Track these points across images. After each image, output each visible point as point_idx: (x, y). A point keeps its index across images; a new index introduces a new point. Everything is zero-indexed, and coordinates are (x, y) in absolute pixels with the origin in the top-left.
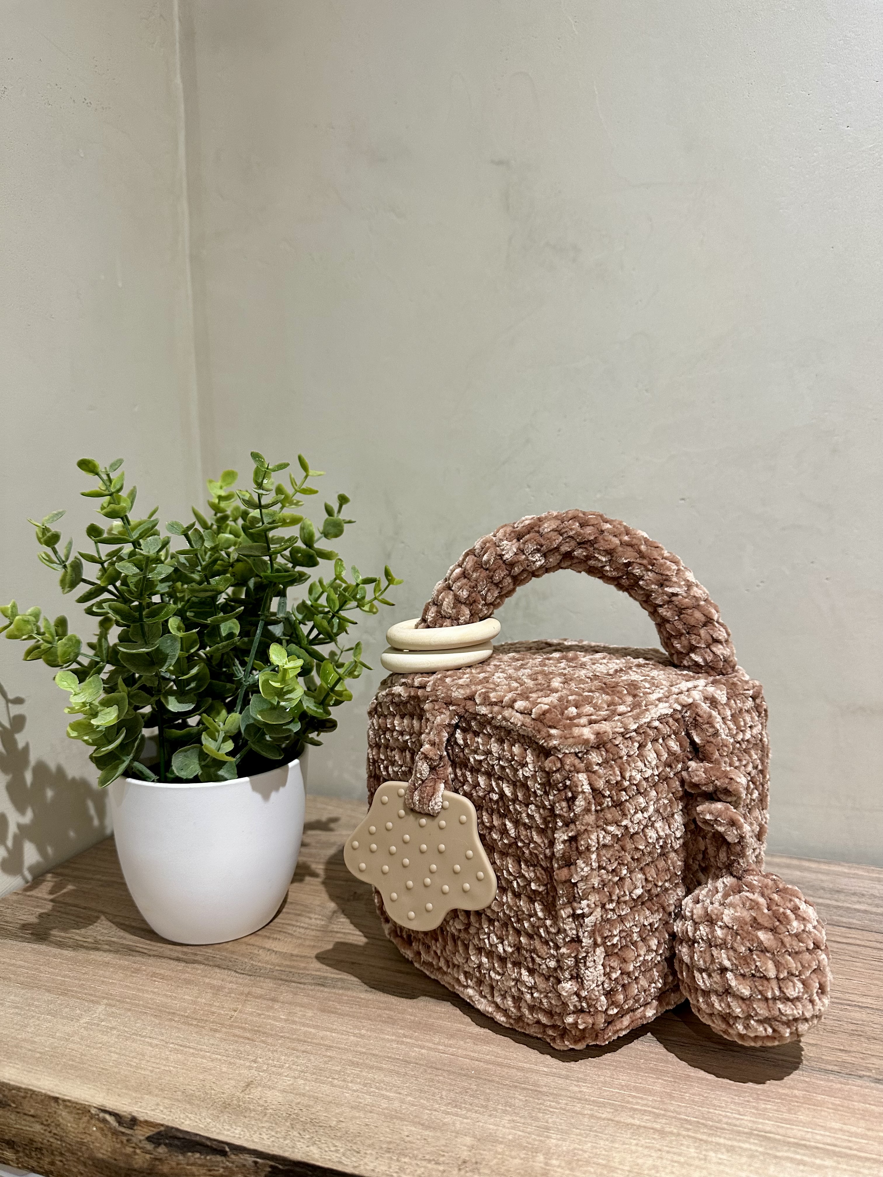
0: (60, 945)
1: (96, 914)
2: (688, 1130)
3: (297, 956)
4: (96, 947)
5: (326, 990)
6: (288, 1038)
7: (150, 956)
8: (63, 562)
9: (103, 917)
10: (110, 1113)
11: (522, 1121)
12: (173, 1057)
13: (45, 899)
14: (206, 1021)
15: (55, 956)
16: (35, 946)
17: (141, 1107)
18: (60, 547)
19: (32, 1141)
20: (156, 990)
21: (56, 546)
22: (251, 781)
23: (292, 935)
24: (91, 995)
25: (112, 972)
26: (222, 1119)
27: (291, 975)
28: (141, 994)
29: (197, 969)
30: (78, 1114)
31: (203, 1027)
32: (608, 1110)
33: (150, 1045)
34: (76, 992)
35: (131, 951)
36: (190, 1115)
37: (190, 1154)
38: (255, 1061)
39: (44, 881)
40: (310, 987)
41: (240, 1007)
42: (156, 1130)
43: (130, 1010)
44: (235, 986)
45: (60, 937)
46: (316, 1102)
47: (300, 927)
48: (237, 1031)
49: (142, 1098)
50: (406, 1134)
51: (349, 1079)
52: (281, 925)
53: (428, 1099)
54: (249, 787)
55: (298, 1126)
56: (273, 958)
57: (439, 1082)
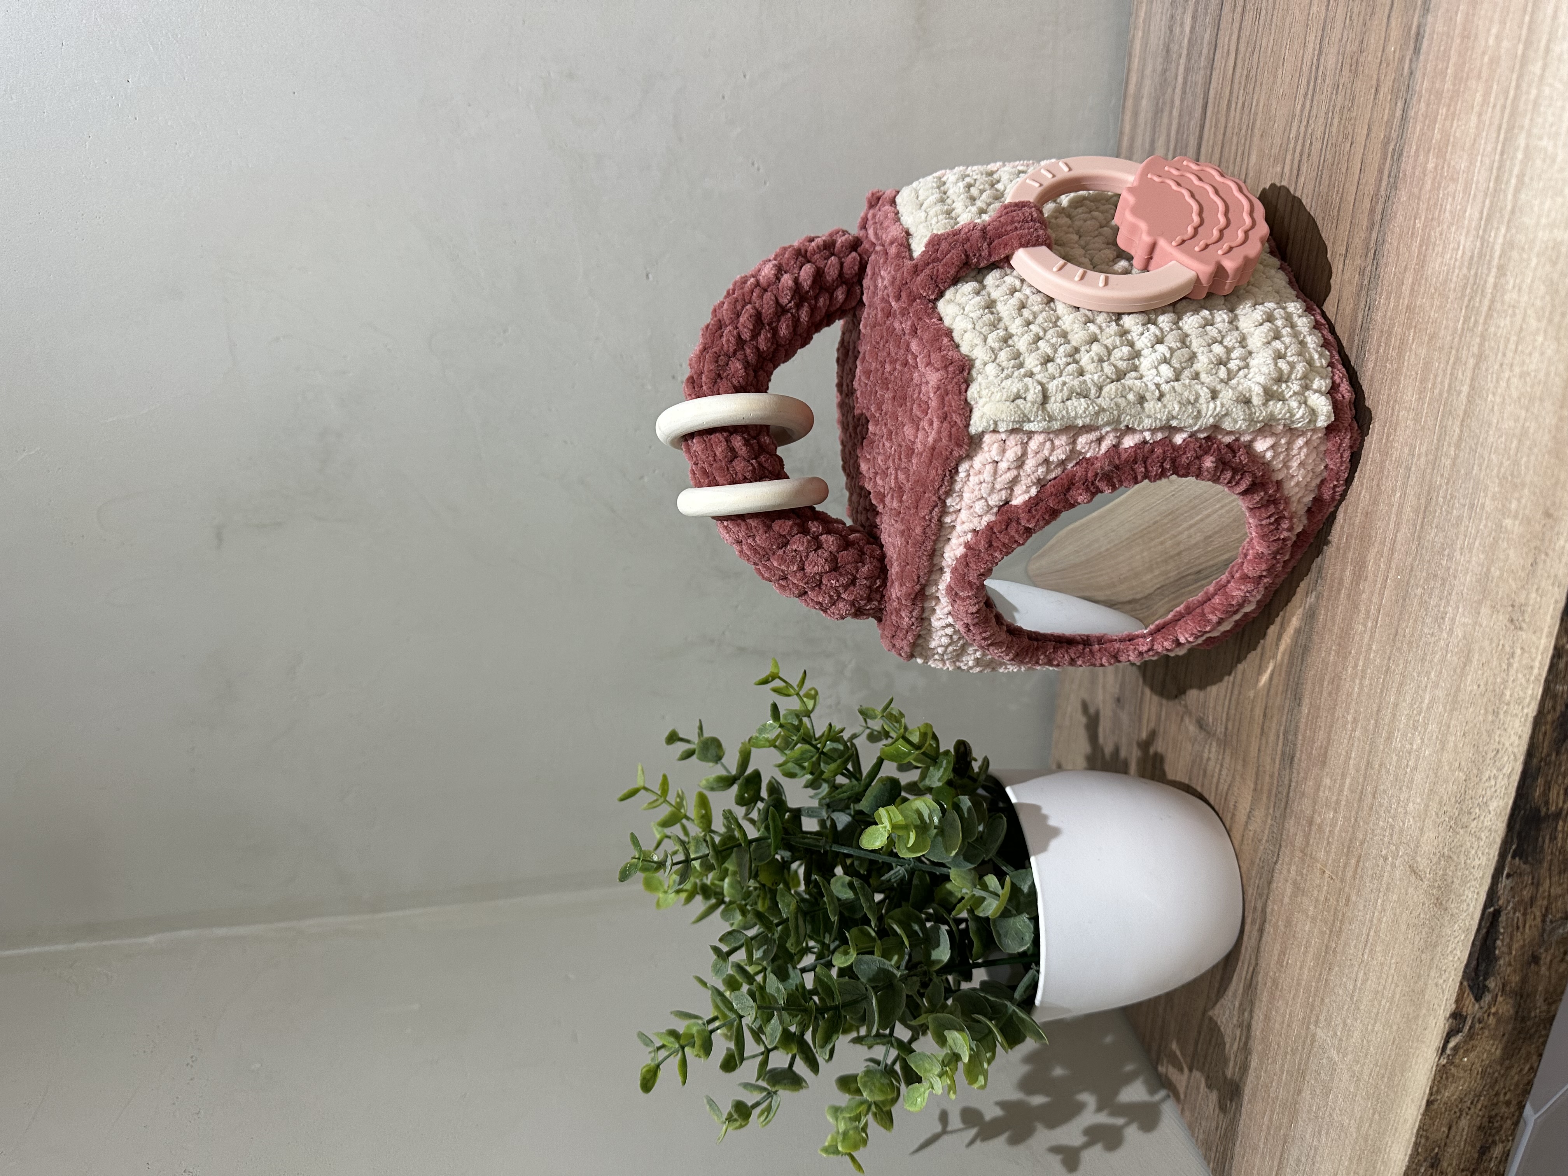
0: (1244, 1068)
1: (1207, 1021)
2: (1476, 322)
3: (1256, 784)
4: (1247, 1028)
5: (1298, 755)
6: (1357, 813)
7: (1257, 964)
8: (769, 1093)
9: (1210, 1013)
10: (1447, 1041)
11: (1461, 537)
12: (1379, 957)
13: (1189, 1078)
14: (1336, 909)
15: (1258, 1078)
16: (1246, 1098)
17: (1439, 1006)
18: (750, 1098)
19: (1480, 1128)
20: (1298, 964)
21: (750, 1104)
22: (1034, 855)
23: (1230, 785)
24: (1304, 1043)
25: (1276, 1012)
26: (1456, 911)
27: (1279, 796)
28: (1303, 983)
29: (1273, 909)
30: (1447, 1078)
31: (1343, 915)
32: (1450, 423)
33: (1364, 981)
34: (1301, 1059)
35: (1251, 986)
36: (1450, 949)
37: (1497, 952)
38: (1385, 859)
39: (1166, 1075)
40: (1295, 775)
41: (1319, 866)
42: (1467, 990)
43: (1323, 999)
44: (1293, 868)
45: (1234, 1067)
46: (1435, 792)
47: (1220, 774)
48: (1349, 874)
49: (1429, 1002)
50: (1475, 687)
51: (1408, 746)
52: (1218, 798)
53: (1434, 653)
54: (1042, 856)
55: (1465, 820)
56: (1259, 814)
57: (1413, 634)
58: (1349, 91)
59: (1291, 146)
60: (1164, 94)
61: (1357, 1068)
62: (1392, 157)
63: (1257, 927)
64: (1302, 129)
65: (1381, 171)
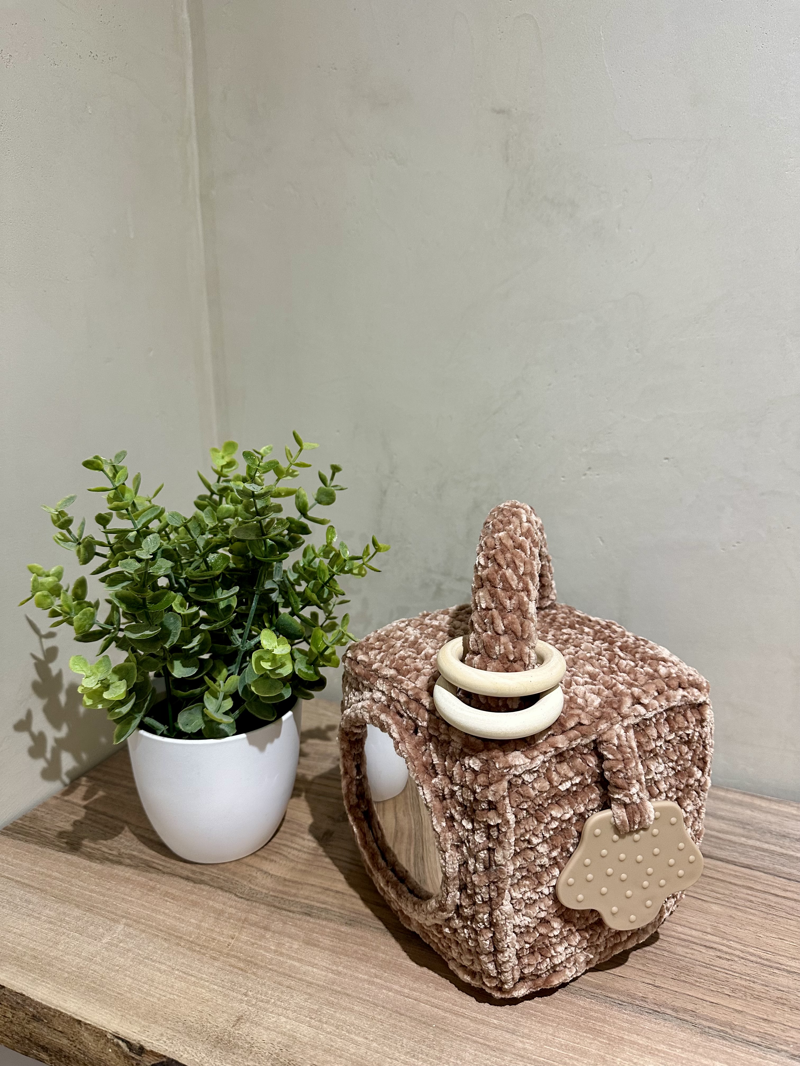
0: (90, 857)
3: (289, 881)
4: (119, 861)
5: (311, 920)
6: (276, 971)
7: (164, 873)
8: (77, 540)
9: (127, 828)
10: (123, 1040)
12: (178, 985)
13: (79, 806)
14: (208, 947)
15: (85, 869)
16: (69, 857)
17: (148, 1036)
18: (74, 528)
20: (167, 911)
21: (70, 528)
22: (248, 737)
23: (286, 857)
24: (113, 913)
25: (132, 889)
27: (282, 901)
28: (154, 915)
29: (203, 890)
30: (97, 1036)
31: (204, 954)
33: (159, 970)
34: (101, 909)
35: (148, 867)
36: (188, 1048)
38: (246, 995)
39: (79, 785)
40: (298, 916)
41: (237, 934)
42: (159, 1060)
43: (144, 931)
44: (233, 911)
45: (90, 847)
46: (295, 1042)
47: (294, 849)
48: (233, 961)
49: (149, 1027)
51: (324, 1020)
52: (277, 846)
53: (390, 1047)
54: (246, 742)
56: (268, 882)
57: (401, 1029)
58: (764, 995)
59: (725, 942)
60: (755, 830)
61: (98, 959)
62: (722, 1031)
63: (191, 875)
64: (737, 953)
65: (712, 1020)
